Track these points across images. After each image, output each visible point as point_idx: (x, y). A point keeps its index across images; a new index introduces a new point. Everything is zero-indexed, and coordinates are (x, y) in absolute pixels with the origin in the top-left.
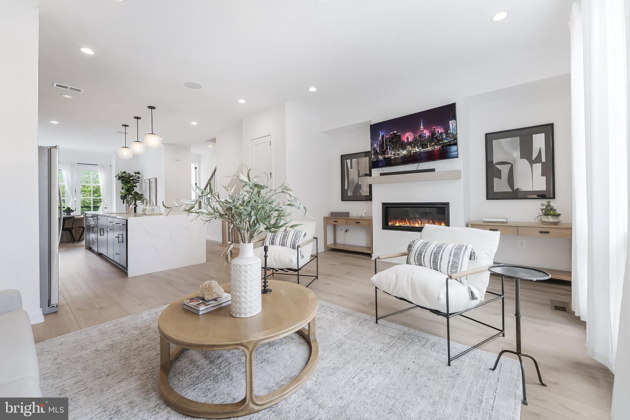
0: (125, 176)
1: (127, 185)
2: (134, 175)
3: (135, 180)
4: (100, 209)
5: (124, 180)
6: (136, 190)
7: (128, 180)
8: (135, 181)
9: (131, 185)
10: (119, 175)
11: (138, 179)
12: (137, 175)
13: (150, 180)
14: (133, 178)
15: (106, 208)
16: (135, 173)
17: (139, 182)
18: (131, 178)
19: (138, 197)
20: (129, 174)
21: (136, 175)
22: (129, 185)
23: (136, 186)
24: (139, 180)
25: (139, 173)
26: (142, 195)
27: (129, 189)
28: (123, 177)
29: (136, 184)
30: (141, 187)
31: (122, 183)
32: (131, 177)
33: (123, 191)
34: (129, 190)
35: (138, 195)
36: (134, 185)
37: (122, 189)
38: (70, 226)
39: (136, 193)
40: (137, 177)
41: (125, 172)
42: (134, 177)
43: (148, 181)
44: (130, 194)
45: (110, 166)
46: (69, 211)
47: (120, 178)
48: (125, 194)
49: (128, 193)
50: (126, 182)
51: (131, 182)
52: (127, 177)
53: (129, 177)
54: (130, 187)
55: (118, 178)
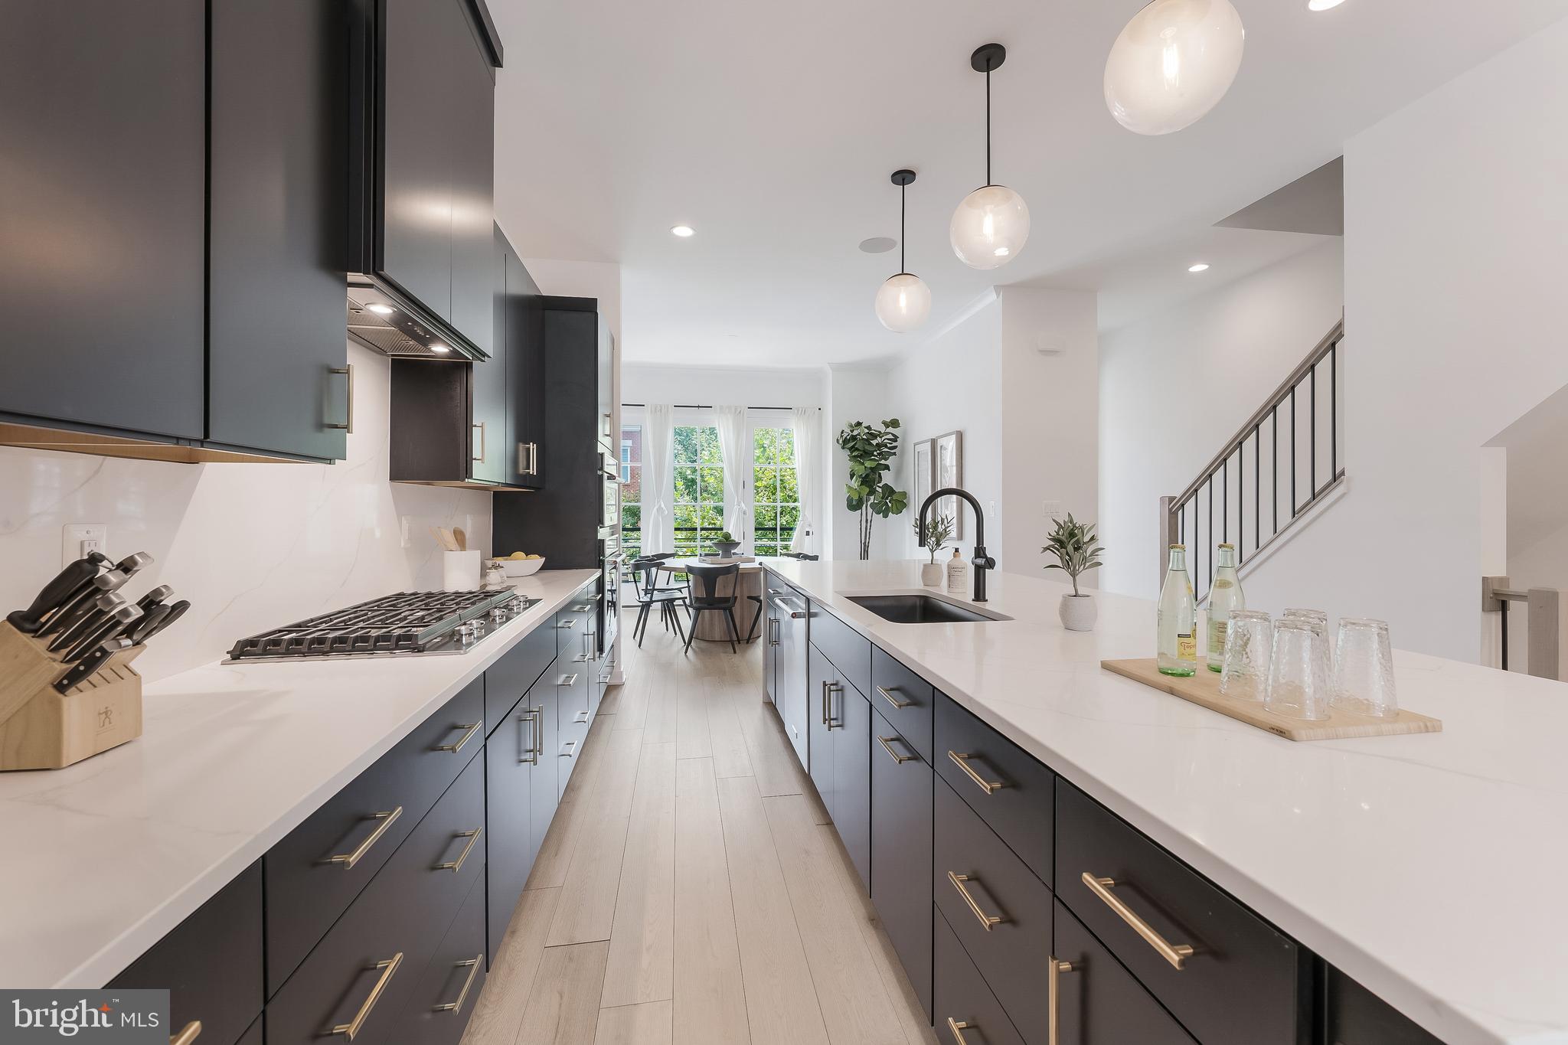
0: (859, 434)
1: (863, 464)
2: (882, 429)
3: (886, 446)
4: (795, 534)
5: (857, 449)
6: (887, 478)
7: (868, 448)
8: (886, 450)
9: (873, 464)
10: (845, 435)
11: (894, 444)
12: (890, 429)
13: (934, 442)
14: (879, 440)
15: (808, 533)
16: (886, 425)
17: (895, 454)
18: (874, 442)
19: (893, 502)
20: (869, 428)
21: (888, 430)
22: (868, 464)
23: (887, 467)
24: (895, 447)
25: (895, 423)
26: (904, 494)
27: (867, 476)
28: (854, 438)
29: (886, 459)
30: (899, 472)
31: (853, 458)
32: (875, 436)
33: (855, 483)
34: (869, 480)
35: (895, 497)
36: (883, 462)
37: (852, 478)
38: (729, 593)
39: (889, 491)
40: (890, 436)
41: (859, 424)
42: (883, 438)
43: (928, 447)
44: (872, 492)
45: (820, 409)
46: (727, 544)
47: (845, 442)
48: (860, 493)
49: (867, 490)
50: (861, 455)
51: (875, 453)
52: (865, 437)
53: (870, 437)
54: (871, 468)
55: (841, 442)
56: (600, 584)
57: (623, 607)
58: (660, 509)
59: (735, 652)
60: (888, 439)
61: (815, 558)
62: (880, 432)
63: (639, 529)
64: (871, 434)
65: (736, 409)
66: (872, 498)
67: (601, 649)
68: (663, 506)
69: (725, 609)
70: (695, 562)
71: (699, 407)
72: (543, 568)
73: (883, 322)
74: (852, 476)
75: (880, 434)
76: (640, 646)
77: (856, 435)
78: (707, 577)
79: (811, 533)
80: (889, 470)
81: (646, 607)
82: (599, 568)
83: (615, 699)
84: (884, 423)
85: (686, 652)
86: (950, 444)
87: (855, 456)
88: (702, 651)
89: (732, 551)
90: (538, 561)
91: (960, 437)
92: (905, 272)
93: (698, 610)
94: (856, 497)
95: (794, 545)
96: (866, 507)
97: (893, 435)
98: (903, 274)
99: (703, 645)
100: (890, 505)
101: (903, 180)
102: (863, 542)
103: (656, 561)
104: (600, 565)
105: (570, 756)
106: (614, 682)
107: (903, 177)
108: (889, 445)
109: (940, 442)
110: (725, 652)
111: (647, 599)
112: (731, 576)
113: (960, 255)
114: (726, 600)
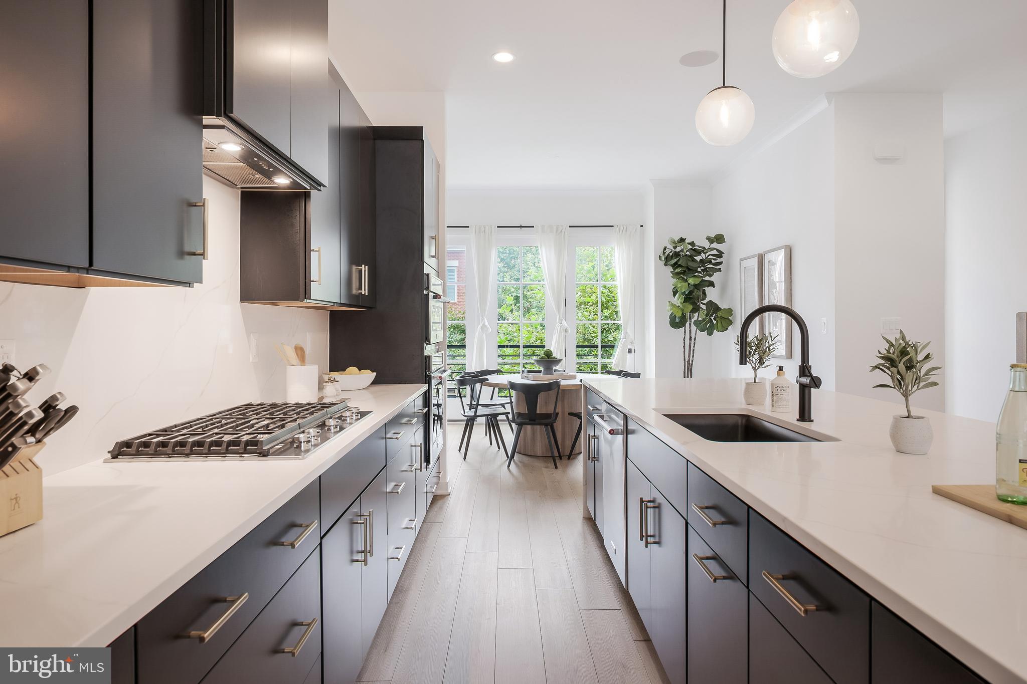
0: (682, 250)
1: (686, 281)
2: (706, 244)
3: (710, 262)
4: (618, 352)
5: (680, 266)
7: (691, 264)
8: (710, 266)
9: (697, 281)
10: (668, 251)
11: (719, 260)
12: (715, 245)
13: (760, 258)
14: (703, 256)
15: (630, 351)
16: (711, 241)
17: (719, 270)
18: (698, 258)
19: (718, 319)
20: (692, 244)
21: (713, 246)
22: (691, 281)
23: (711, 284)
24: (720, 263)
25: (719, 239)
26: (730, 312)
27: (691, 292)
28: (677, 254)
29: (710, 276)
30: (724, 289)
31: (676, 275)
32: (698, 253)
33: (678, 301)
34: (691, 298)
35: (719, 314)
36: (707, 278)
39: (714, 308)
40: (715, 252)
41: (682, 240)
42: (707, 254)
43: (755, 262)
45: (642, 226)
46: (549, 361)
47: (668, 259)
48: (682, 310)
49: (691, 307)
50: (685, 271)
51: (699, 270)
52: (688, 253)
53: (694, 253)
54: (694, 285)
55: (663, 258)
56: (426, 397)
58: (484, 326)
59: (556, 468)
60: (713, 255)
61: (637, 376)
62: (704, 248)
64: (695, 250)
65: (557, 229)
66: (696, 315)
68: (487, 323)
75: (704, 250)
76: (465, 459)
77: (680, 251)
78: (531, 394)
79: (633, 351)
80: (714, 287)
81: (471, 421)
82: (426, 383)
83: (441, 508)
85: (509, 466)
86: (778, 259)
88: (524, 465)
90: (370, 375)
91: (790, 253)
93: (520, 425)
94: (679, 314)
95: (615, 362)
96: (690, 324)
97: (717, 251)
99: (526, 460)
100: (714, 322)
102: (686, 360)
104: (427, 380)
108: (713, 262)
109: (768, 258)
110: (547, 468)
112: (554, 392)
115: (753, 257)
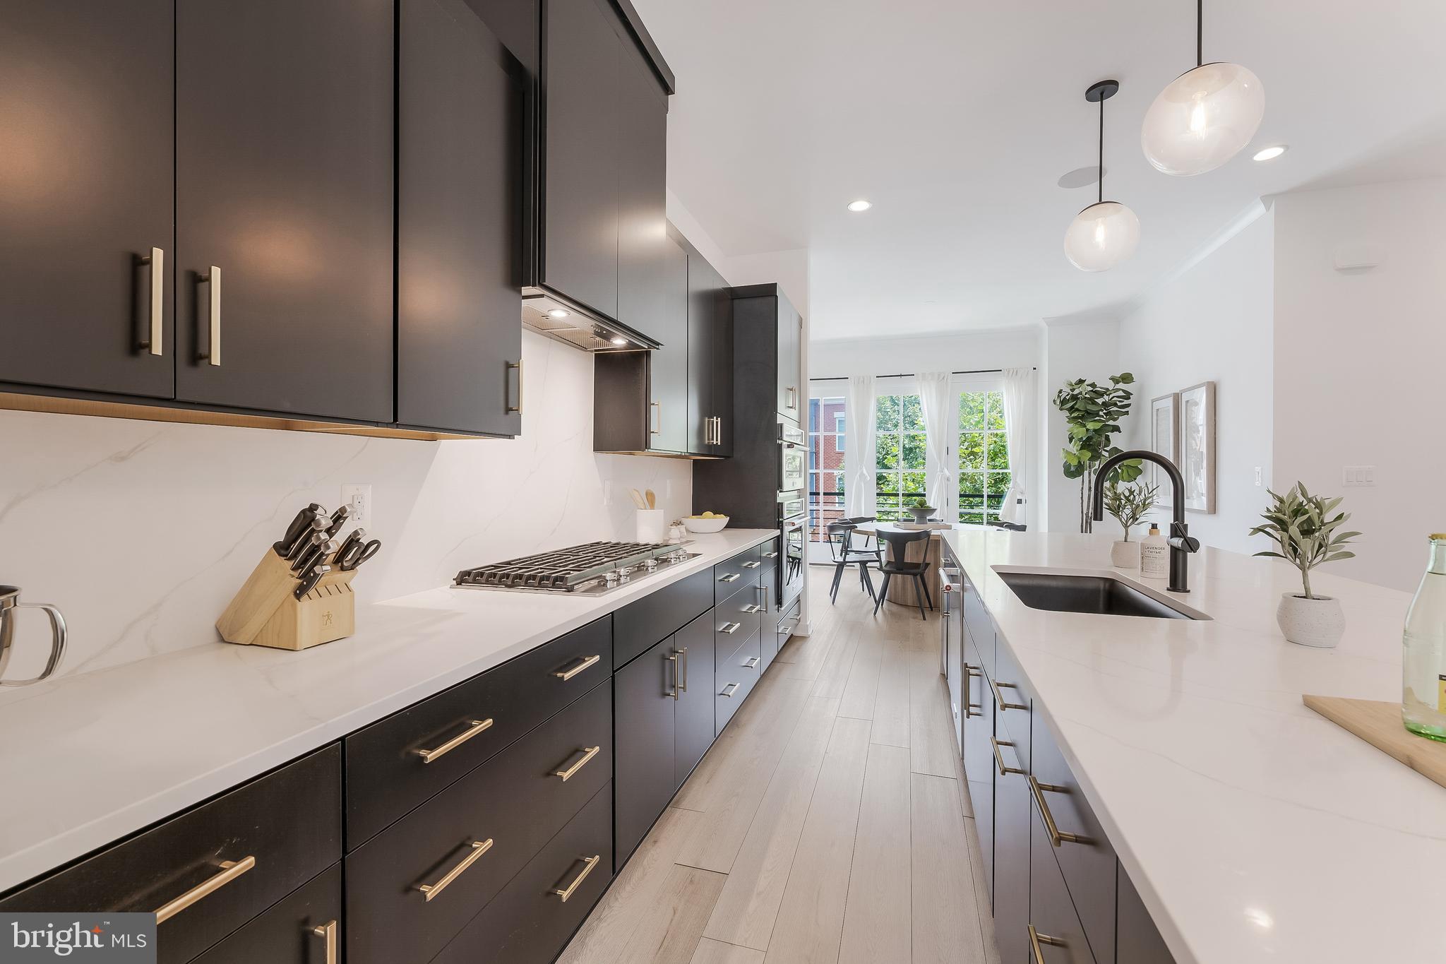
0: (1081, 393)
1: (1085, 426)
2: (1111, 385)
3: (1115, 405)
4: (1005, 502)
5: (1077, 410)
6: (1117, 440)
7: (1091, 407)
8: (1115, 409)
9: (1098, 426)
10: (1064, 395)
11: (1126, 402)
12: (1121, 386)
13: (1177, 398)
14: (1106, 398)
15: (1020, 501)
16: (1115, 381)
17: (1127, 413)
18: (1100, 401)
20: (1093, 385)
21: (1118, 386)
22: (1091, 426)
23: (1116, 429)
24: (1128, 405)
25: (1127, 378)
27: (1089, 439)
28: (1075, 398)
29: (1115, 420)
30: (1134, 432)
31: (1072, 420)
32: (1102, 395)
33: (1074, 448)
34: (1090, 445)
36: (1111, 423)
37: (1071, 441)
38: (919, 559)
39: (1118, 454)
40: (1121, 393)
41: (1081, 382)
42: (1111, 396)
43: (1169, 403)
44: (1096, 456)
45: (1035, 369)
46: (923, 511)
47: (1063, 402)
48: (1079, 458)
49: (1090, 454)
50: (1083, 415)
51: (1101, 413)
52: (1087, 396)
53: (1094, 395)
54: (1095, 431)
55: (1058, 402)
56: (778, 542)
57: (810, 564)
58: (862, 475)
59: (924, 619)
60: (1117, 397)
61: (1023, 528)
62: (1108, 389)
63: (843, 494)
64: (1096, 392)
65: (939, 375)
66: (1097, 463)
67: (779, 602)
68: (865, 472)
69: (915, 575)
70: (889, 527)
71: (901, 375)
72: (728, 526)
73: (1076, 264)
74: (1071, 440)
75: (1107, 391)
76: (833, 603)
77: (1077, 395)
78: (898, 542)
79: (1023, 501)
80: (1120, 432)
81: (840, 567)
82: (778, 529)
83: (798, 649)
84: (1112, 379)
85: (875, 614)
86: (1202, 396)
87: (1074, 418)
88: (892, 614)
89: (928, 518)
90: (723, 520)
91: (1214, 391)
92: (1103, 201)
93: (888, 573)
94: (1074, 462)
95: (1003, 512)
96: (1090, 474)
97: (1124, 391)
98: (1101, 202)
99: (895, 608)
100: (1120, 471)
101: (1102, 94)
102: (1085, 512)
103: (851, 525)
104: (780, 526)
105: (729, 696)
106: (798, 633)
107: (1102, 90)
108: (1119, 404)
109: (1185, 398)
110: (914, 618)
111: (841, 560)
112: (924, 541)
113: (1160, 167)
114: (917, 566)
115: (1167, 397)
